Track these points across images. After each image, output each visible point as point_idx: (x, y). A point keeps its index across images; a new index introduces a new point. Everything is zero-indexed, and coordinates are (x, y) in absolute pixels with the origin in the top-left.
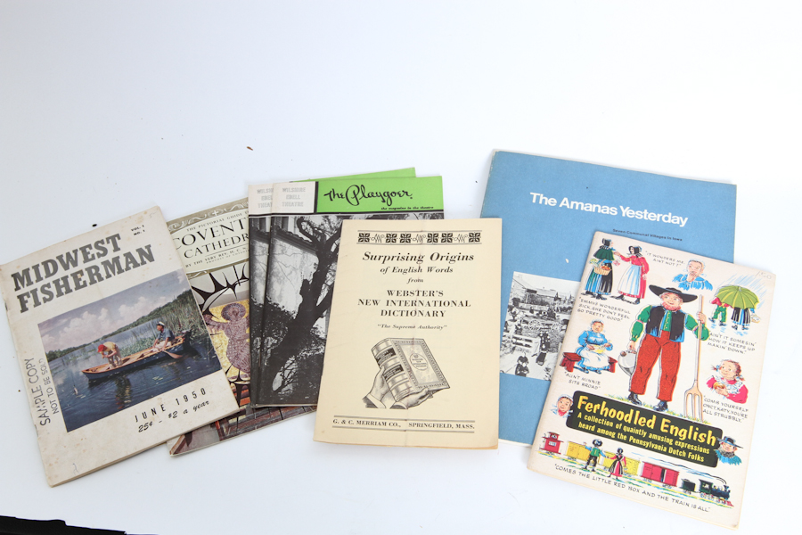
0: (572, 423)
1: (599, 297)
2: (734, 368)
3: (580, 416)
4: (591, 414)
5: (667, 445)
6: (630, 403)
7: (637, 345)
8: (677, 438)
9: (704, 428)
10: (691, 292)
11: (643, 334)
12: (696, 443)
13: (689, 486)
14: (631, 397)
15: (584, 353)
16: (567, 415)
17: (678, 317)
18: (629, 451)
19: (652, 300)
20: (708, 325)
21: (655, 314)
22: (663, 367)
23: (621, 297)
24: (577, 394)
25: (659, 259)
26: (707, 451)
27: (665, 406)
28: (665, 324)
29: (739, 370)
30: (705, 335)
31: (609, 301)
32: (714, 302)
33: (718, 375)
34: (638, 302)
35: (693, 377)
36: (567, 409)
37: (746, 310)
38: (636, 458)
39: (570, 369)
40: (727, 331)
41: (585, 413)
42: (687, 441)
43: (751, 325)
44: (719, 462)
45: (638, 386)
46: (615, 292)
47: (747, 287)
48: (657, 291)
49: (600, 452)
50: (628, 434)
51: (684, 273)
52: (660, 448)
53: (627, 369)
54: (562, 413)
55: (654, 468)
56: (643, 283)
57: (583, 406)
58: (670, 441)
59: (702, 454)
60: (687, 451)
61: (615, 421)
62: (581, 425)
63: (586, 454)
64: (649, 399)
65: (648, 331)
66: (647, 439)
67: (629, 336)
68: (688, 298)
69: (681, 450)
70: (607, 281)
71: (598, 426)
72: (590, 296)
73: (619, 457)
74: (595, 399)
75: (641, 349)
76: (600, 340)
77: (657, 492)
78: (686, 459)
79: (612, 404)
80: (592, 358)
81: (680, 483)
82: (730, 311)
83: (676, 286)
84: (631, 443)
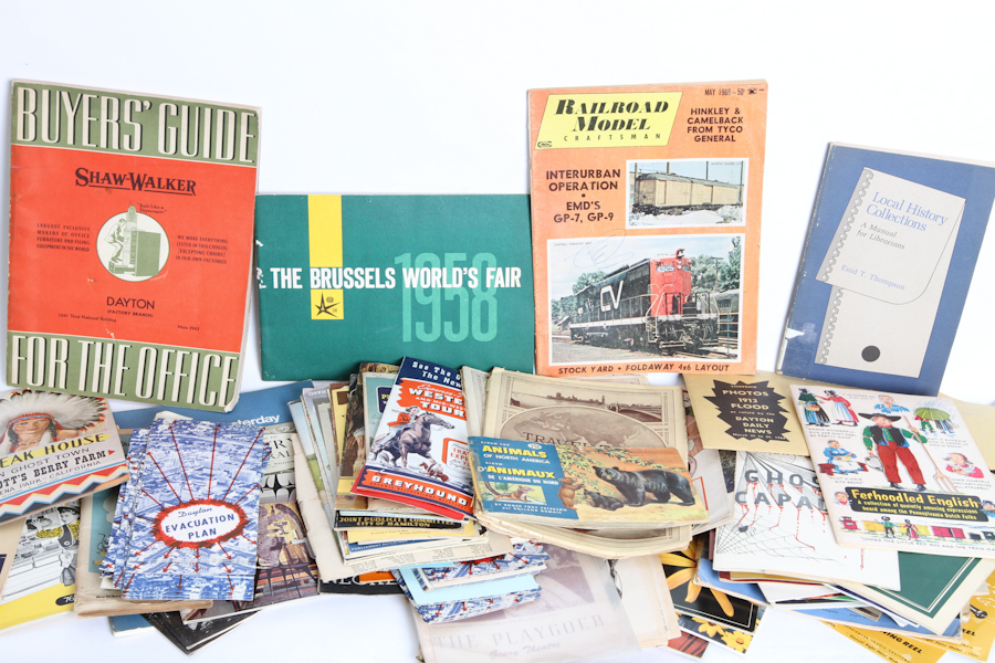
0: (856, 507)
1: (822, 425)
2: (960, 458)
3: (859, 502)
4: (868, 500)
5: (941, 512)
6: (894, 489)
7: (875, 452)
8: (946, 507)
9: (964, 498)
10: (894, 414)
11: (874, 444)
12: (963, 508)
13: (976, 537)
14: (892, 485)
15: (835, 462)
16: (848, 504)
17: (895, 432)
18: (914, 520)
20: (922, 433)
21: (875, 432)
22: (904, 463)
23: (840, 423)
24: (848, 490)
25: (856, 397)
26: (976, 512)
27: (923, 488)
28: (887, 437)
29: (965, 459)
30: (924, 440)
31: (832, 427)
32: (917, 419)
33: (951, 463)
34: (856, 425)
35: (933, 468)
36: (845, 499)
37: (944, 422)
38: (924, 524)
39: (831, 474)
40: (936, 436)
41: (862, 500)
42: (955, 507)
43: (954, 430)
44: (989, 518)
45: (893, 477)
46: (832, 420)
47: (935, 407)
48: (868, 416)
49: (891, 524)
50: (907, 510)
51: (881, 403)
52: (937, 515)
53: (878, 468)
54: (845, 503)
55: (941, 529)
56: (852, 413)
57: (858, 496)
58: (943, 510)
59: (973, 515)
60: (960, 514)
61: (889, 501)
62: (864, 508)
63: (883, 527)
65: (877, 442)
66: (922, 510)
67: (864, 447)
69: (955, 514)
70: (821, 413)
71: (879, 507)
72: (814, 426)
73: (909, 525)
74: (862, 490)
75: (879, 454)
76: (842, 452)
77: (954, 544)
78: (962, 519)
79: (880, 492)
80: (842, 464)
81: (967, 536)
82: (933, 424)
83: (879, 411)
84: (912, 515)
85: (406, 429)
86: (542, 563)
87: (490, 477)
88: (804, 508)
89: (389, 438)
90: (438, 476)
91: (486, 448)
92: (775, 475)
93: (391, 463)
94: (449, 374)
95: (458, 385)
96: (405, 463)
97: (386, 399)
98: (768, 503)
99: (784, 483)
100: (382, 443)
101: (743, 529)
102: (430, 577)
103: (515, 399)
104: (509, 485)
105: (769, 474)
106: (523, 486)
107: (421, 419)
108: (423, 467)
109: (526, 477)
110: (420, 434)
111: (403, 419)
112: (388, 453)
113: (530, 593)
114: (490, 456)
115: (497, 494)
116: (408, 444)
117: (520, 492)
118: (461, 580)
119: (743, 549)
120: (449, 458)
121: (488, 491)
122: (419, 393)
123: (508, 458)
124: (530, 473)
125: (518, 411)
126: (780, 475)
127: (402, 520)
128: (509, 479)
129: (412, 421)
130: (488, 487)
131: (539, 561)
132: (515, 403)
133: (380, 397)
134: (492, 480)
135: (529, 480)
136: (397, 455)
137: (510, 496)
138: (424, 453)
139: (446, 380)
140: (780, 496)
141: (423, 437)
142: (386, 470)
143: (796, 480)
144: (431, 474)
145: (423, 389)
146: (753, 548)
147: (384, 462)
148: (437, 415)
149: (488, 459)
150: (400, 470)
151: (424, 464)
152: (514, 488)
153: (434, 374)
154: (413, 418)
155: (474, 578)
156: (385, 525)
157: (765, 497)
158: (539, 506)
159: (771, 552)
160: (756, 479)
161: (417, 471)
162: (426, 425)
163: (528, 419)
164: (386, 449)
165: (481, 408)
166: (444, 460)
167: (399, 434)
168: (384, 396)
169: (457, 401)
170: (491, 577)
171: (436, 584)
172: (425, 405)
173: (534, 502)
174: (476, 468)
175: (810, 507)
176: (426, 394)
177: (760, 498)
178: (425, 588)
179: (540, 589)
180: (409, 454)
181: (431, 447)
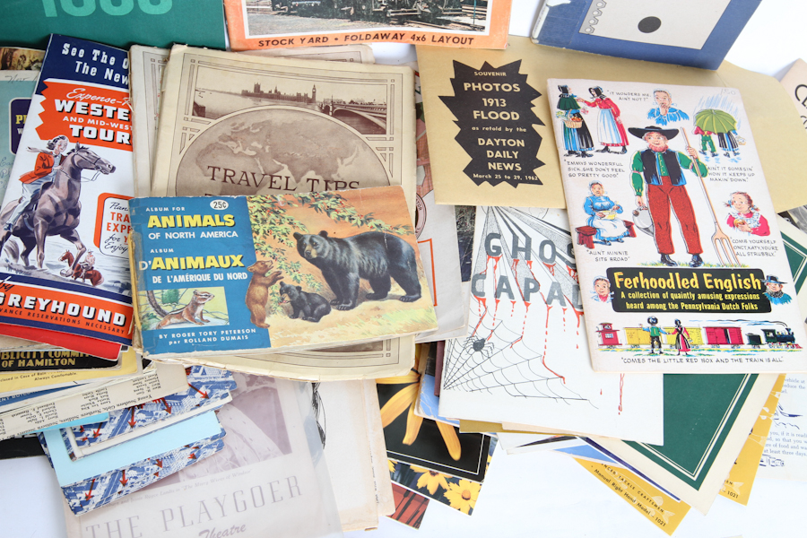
0: (619, 306)
1: (584, 154)
2: (745, 200)
3: (623, 296)
4: (633, 290)
5: (718, 302)
6: (665, 266)
7: (645, 199)
8: (724, 292)
9: (744, 273)
10: (670, 126)
11: (645, 185)
12: (744, 291)
13: (755, 340)
14: (664, 260)
15: (597, 223)
16: (609, 298)
17: (669, 156)
18: (687, 320)
19: (637, 145)
20: (702, 158)
21: (646, 158)
22: (679, 217)
23: (606, 149)
24: (611, 272)
25: (627, 96)
26: (756, 297)
27: (698, 261)
28: (661, 169)
29: (750, 201)
30: (703, 172)
32: (697, 133)
33: (733, 211)
34: (624, 150)
35: (712, 220)
36: (606, 291)
37: (729, 134)
38: (695, 325)
39: (590, 245)
40: (719, 162)
41: (627, 291)
42: (735, 291)
43: (740, 148)
44: (772, 305)
45: (665, 247)
47: (719, 108)
48: (638, 133)
49: (659, 330)
50: (678, 301)
51: (655, 107)
52: (712, 307)
53: (647, 229)
54: (604, 298)
55: (716, 331)
56: (621, 127)
57: (622, 284)
58: (719, 297)
59: (754, 302)
60: (739, 302)
61: (659, 290)
62: (629, 306)
63: (646, 337)
64: (682, 257)
65: (648, 181)
66: (697, 301)
67: (632, 192)
68: (671, 134)
69: (733, 303)
70: (584, 132)
71: (646, 301)
72: (574, 156)
73: (679, 330)
74: (630, 272)
75: (650, 202)
76: (606, 204)
77: (729, 356)
78: (741, 311)
79: (650, 273)
80: (609, 226)
81: (745, 340)
82: (715, 139)
83: (652, 122)
84: (685, 311)
85: (46, 186)
86: (226, 395)
87: (157, 280)
88: (555, 303)
89: (21, 208)
90: (87, 276)
91: (153, 221)
92: (522, 244)
93: (21, 262)
94: (112, 61)
95: (124, 80)
96: (41, 258)
97: (22, 125)
98: (511, 296)
99: (532, 258)
100: (10, 221)
101: (478, 346)
102: (79, 439)
103: (200, 102)
104: (181, 291)
105: (515, 239)
106: (200, 290)
107: (68, 162)
108: (65, 263)
109: (205, 270)
110: (64, 195)
111: (44, 163)
112: (18, 241)
113: (209, 442)
114: (157, 236)
115: (163, 314)
116: (47, 217)
117: (195, 305)
118: (118, 439)
119: (477, 382)
120: (105, 235)
121: (151, 310)
122: (68, 109)
123: (181, 235)
124: (211, 261)
125: (202, 125)
126: (529, 240)
127: (38, 353)
128: (181, 278)
129: (56, 168)
130: (152, 300)
131: (221, 392)
132: (199, 110)
133: (14, 119)
134: (158, 286)
135: (207, 277)
136: (30, 243)
137: (179, 315)
138: (68, 233)
139: (109, 74)
140: (527, 281)
141: (70, 198)
142: (14, 278)
143: (548, 249)
144: (77, 275)
145: (76, 98)
146: (488, 381)
147: (11, 260)
148: (93, 149)
149: (156, 244)
150: (35, 274)
151: (68, 257)
152: (186, 296)
153: (91, 64)
154: (57, 160)
155: (137, 432)
156: (15, 368)
157: (508, 285)
158: (218, 328)
159: (511, 389)
160: (498, 249)
161: (57, 272)
162: (75, 173)
163: (215, 139)
164: (16, 233)
165: (153, 123)
166: (97, 242)
167: (35, 199)
168: (19, 118)
169: (121, 114)
170: (160, 424)
171: (86, 449)
172: (75, 133)
173: (214, 322)
174: (136, 264)
175: (563, 303)
176: (79, 109)
177: (502, 287)
178: (72, 456)
179: (224, 433)
180: (48, 238)
181: (81, 217)
